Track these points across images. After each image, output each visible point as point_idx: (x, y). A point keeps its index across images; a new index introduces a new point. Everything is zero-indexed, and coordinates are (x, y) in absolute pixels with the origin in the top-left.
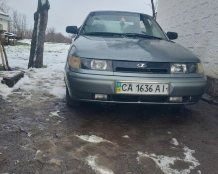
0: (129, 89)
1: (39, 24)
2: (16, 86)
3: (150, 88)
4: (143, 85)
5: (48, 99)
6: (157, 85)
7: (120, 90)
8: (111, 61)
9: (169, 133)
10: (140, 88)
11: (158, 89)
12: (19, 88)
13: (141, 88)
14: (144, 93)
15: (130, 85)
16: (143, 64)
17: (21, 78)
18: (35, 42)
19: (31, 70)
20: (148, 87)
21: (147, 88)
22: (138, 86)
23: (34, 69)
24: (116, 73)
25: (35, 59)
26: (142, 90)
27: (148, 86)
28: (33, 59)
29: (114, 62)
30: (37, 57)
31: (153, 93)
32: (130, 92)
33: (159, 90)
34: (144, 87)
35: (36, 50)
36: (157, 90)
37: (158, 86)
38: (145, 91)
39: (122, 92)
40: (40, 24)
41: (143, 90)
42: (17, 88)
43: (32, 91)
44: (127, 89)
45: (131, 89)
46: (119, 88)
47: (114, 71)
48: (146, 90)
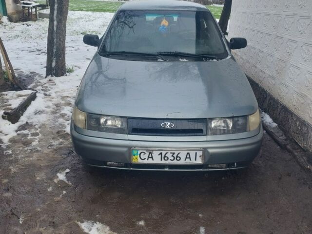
0: (149, 157)
1: (55, 12)
2: (23, 119)
3: (177, 157)
4: (167, 153)
5: (61, 143)
6: (186, 152)
7: (137, 159)
8: (126, 119)
9: (200, 215)
10: (163, 156)
11: (188, 156)
12: (27, 123)
13: (165, 156)
14: (169, 162)
15: (150, 153)
16: (169, 124)
17: (32, 102)
18: (53, 39)
19: (50, 80)
20: (175, 156)
21: (172, 156)
22: (161, 154)
23: (54, 78)
24: (131, 137)
25: (54, 64)
26: (166, 158)
27: (174, 153)
28: (51, 64)
29: (129, 120)
30: (56, 62)
31: (182, 162)
32: (150, 161)
33: (190, 158)
34: (169, 155)
35: (54, 50)
36: (186, 158)
37: (188, 153)
38: (171, 160)
39: (140, 161)
40: (58, 13)
41: (168, 159)
42: (24, 123)
43: (43, 126)
44: (147, 158)
45: (152, 157)
46: (136, 156)
47: (129, 134)
48: (172, 158)
